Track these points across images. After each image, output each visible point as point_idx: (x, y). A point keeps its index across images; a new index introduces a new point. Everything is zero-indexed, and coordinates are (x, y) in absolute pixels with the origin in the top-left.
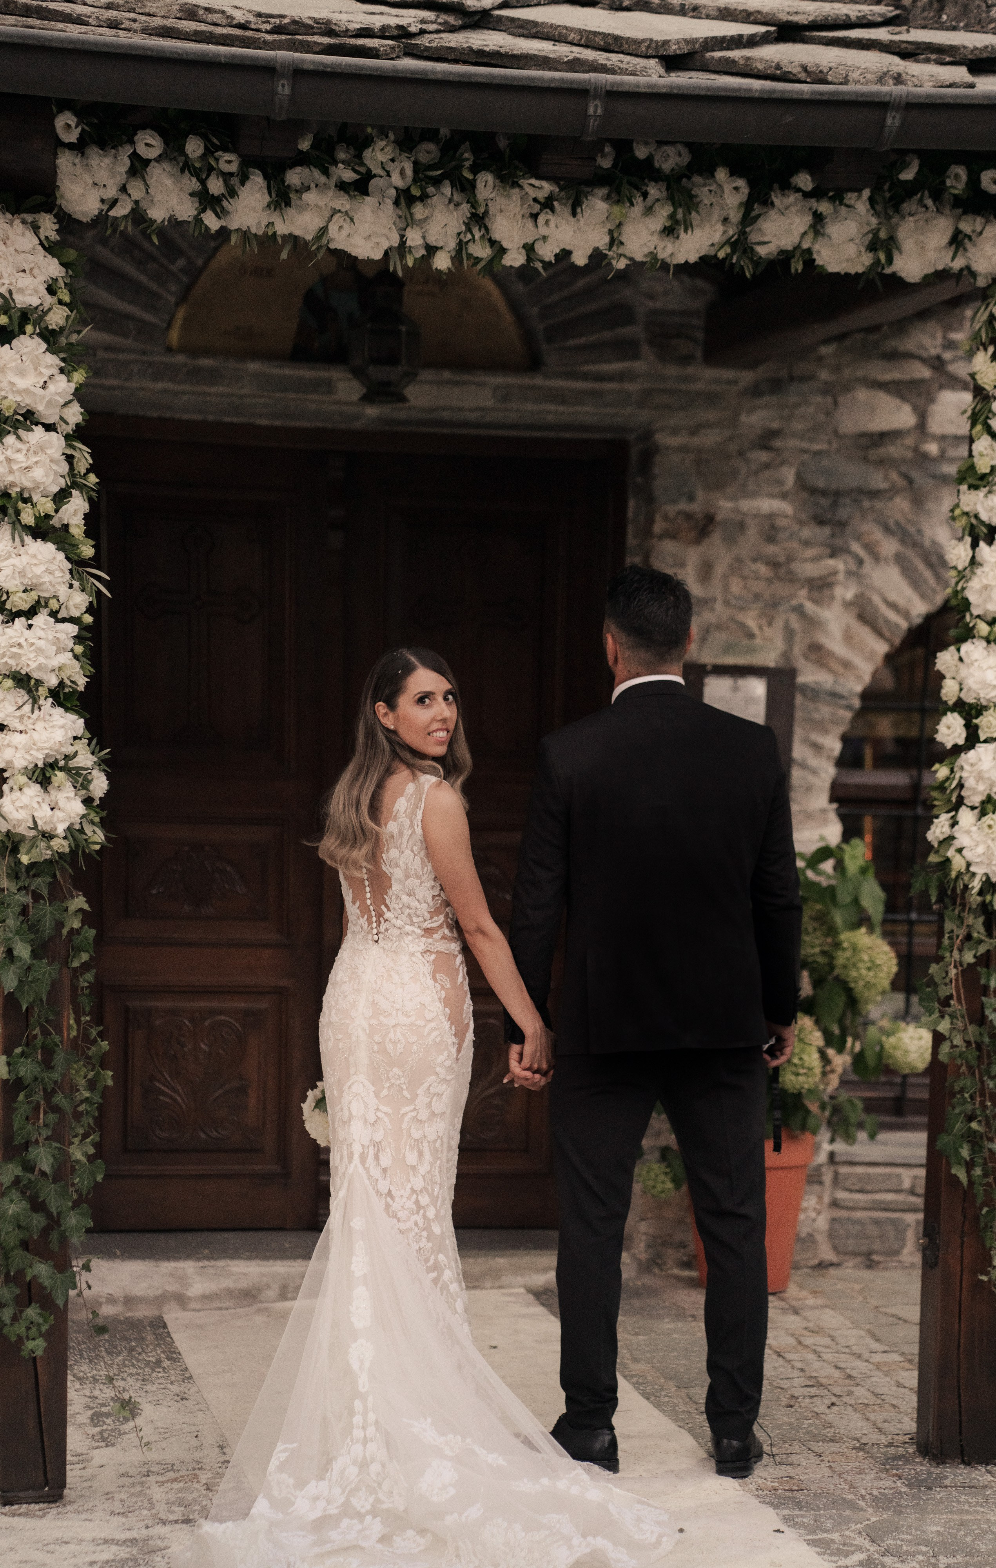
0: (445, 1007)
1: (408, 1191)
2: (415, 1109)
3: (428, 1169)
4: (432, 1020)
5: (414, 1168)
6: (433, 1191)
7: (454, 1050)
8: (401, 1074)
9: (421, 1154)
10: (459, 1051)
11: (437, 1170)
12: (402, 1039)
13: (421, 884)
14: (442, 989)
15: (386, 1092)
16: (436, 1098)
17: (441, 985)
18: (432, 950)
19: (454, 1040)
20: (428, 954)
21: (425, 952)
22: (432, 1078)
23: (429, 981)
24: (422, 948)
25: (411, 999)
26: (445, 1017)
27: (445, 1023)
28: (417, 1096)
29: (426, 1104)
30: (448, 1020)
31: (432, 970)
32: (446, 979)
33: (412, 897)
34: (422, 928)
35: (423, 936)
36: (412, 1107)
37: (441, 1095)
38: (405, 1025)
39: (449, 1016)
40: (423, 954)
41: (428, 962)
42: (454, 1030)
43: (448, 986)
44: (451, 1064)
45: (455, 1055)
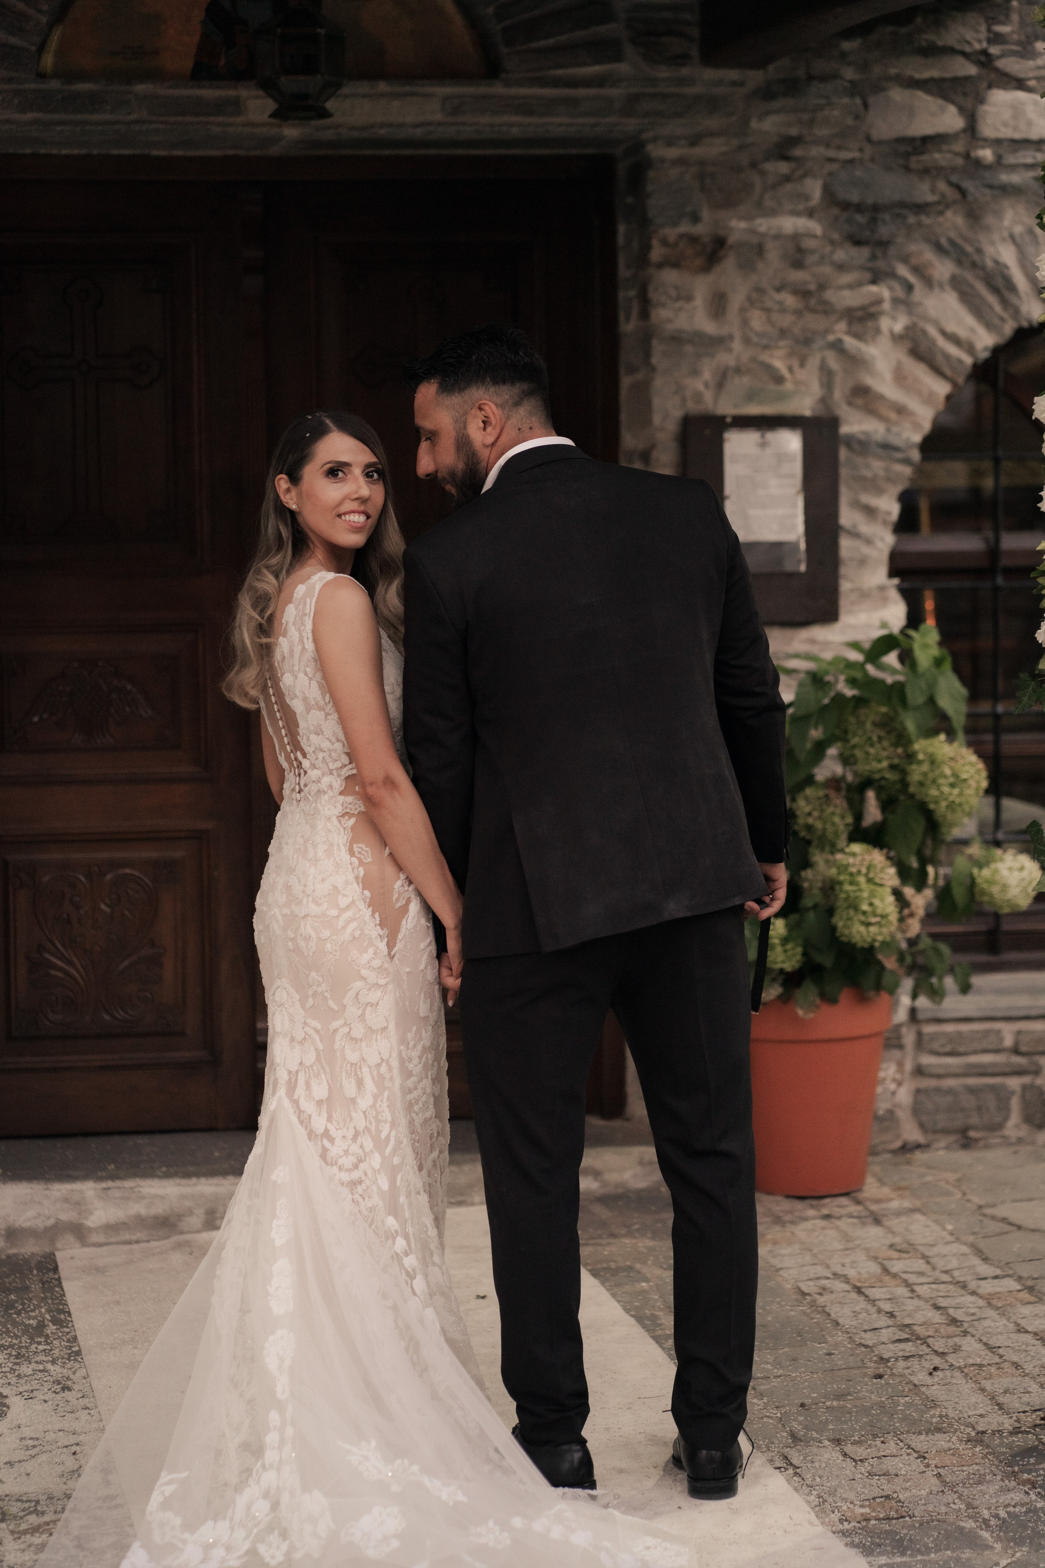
0: (363, 889)
1: (352, 1132)
2: (345, 1024)
3: (370, 1102)
4: (348, 908)
5: (353, 1101)
6: (379, 1132)
7: (382, 946)
8: (320, 979)
9: (360, 1084)
10: (391, 945)
11: (385, 1104)
12: (313, 934)
13: (326, 717)
14: (360, 865)
15: (310, 1002)
16: (369, 1008)
17: (360, 859)
18: (352, 812)
19: (380, 930)
20: (347, 817)
21: (343, 816)
22: (358, 984)
23: (345, 856)
24: (339, 810)
25: (323, 880)
26: (365, 902)
27: (365, 910)
28: (345, 1006)
29: (359, 1017)
30: (369, 906)
31: (349, 839)
32: (367, 851)
33: (320, 736)
34: (343, 778)
35: (341, 793)
36: (343, 1022)
37: (377, 1004)
38: (315, 916)
39: (370, 901)
40: (340, 818)
41: (345, 829)
42: (380, 917)
43: (369, 860)
44: (383, 963)
45: (385, 951)
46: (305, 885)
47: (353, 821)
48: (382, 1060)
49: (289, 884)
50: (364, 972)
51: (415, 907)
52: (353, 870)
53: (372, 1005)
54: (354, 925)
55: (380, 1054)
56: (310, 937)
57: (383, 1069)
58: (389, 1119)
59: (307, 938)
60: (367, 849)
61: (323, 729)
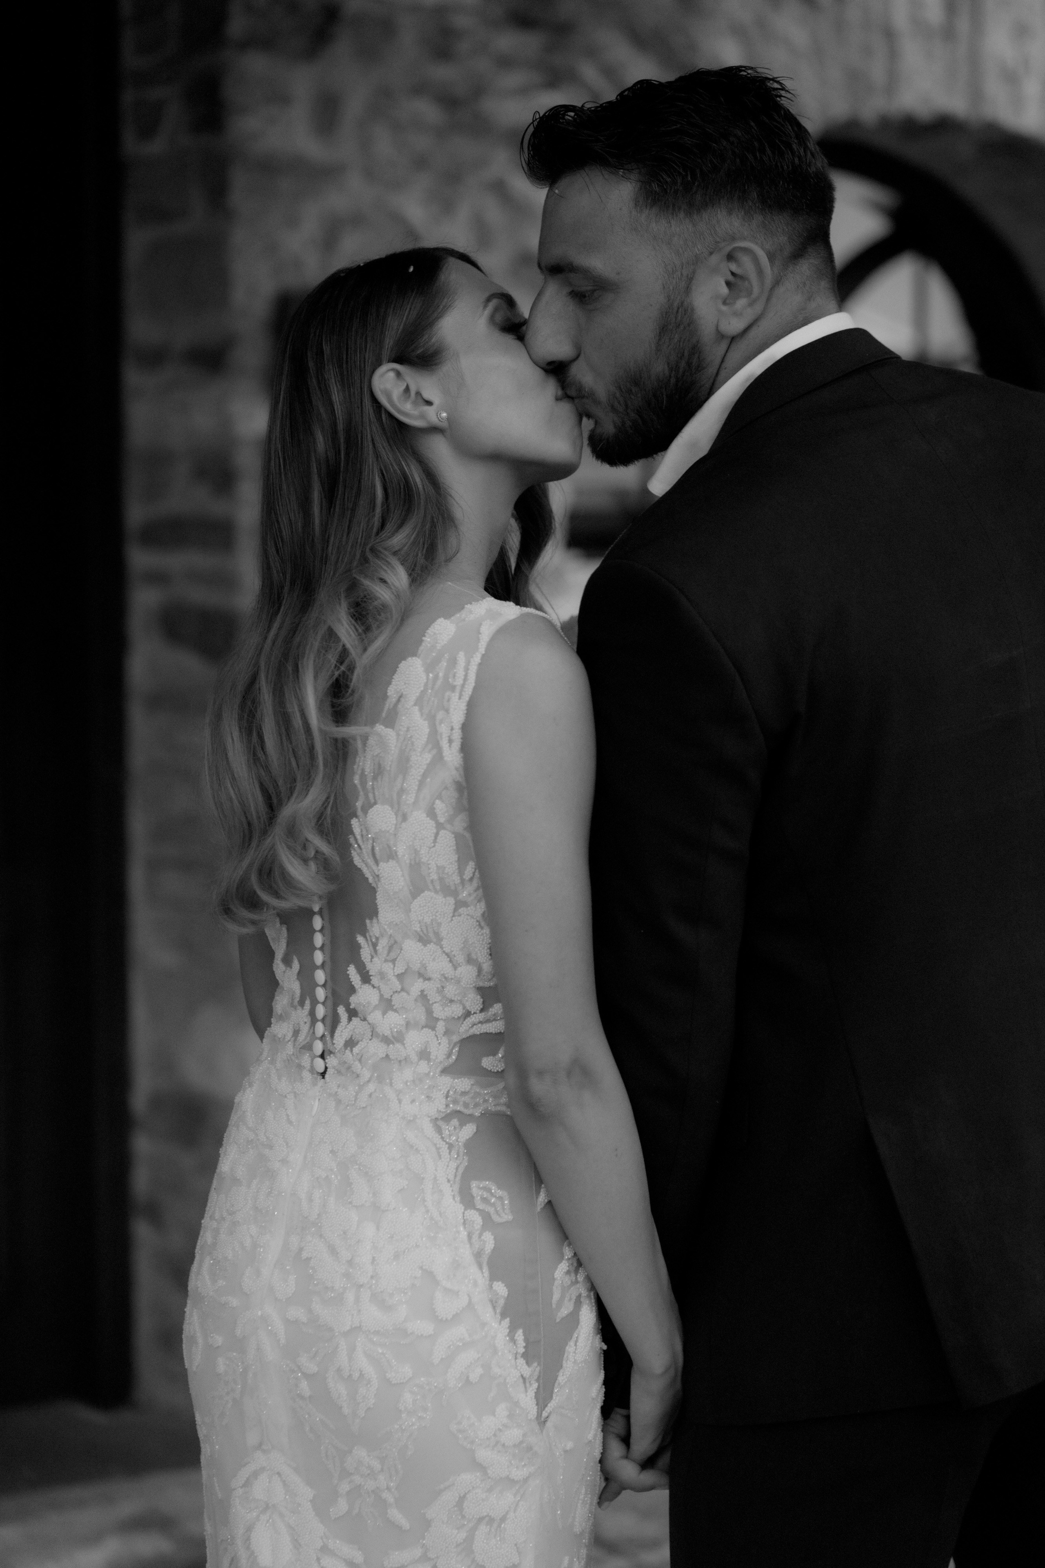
0: (493, 1278)
4: (456, 1318)
7: (527, 1400)
8: (376, 1465)
10: (543, 1397)
12: (370, 1371)
13: (455, 910)
14: (484, 1228)
15: (342, 1506)
16: (483, 1528)
17: (486, 1218)
18: (467, 1112)
19: (525, 1367)
20: (455, 1122)
21: (447, 1118)
22: (467, 1478)
23: (453, 1207)
24: (439, 1105)
25: (396, 1256)
26: (494, 1308)
27: (495, 1325)
28: (427, 1524)
29: (458, 1546)
30: (503, 1315)
31: (461, 1170)
32: (501, 1198)
33: (431, 946)
34: (456, 1038)
35: (445, 1071)
36: (418, 1552)
37: (503, 1519)
38: (377, 1333)
39: (506, 1304)
40: (440, 1123)
41: (451, 1146)
42: (526, 1340)
43: (507, 1217)
44: (524, 1435)
45: (533, 1410)
46: (350, 1263)
47: (469, 1130)
50: (484, 1455)
51: (588, 1317)
52: (470, 1236)
53: (491, 1521)
56: (362, 1375)
59: (356, 1375)
60: (500, 1193)
61: (443, 934)
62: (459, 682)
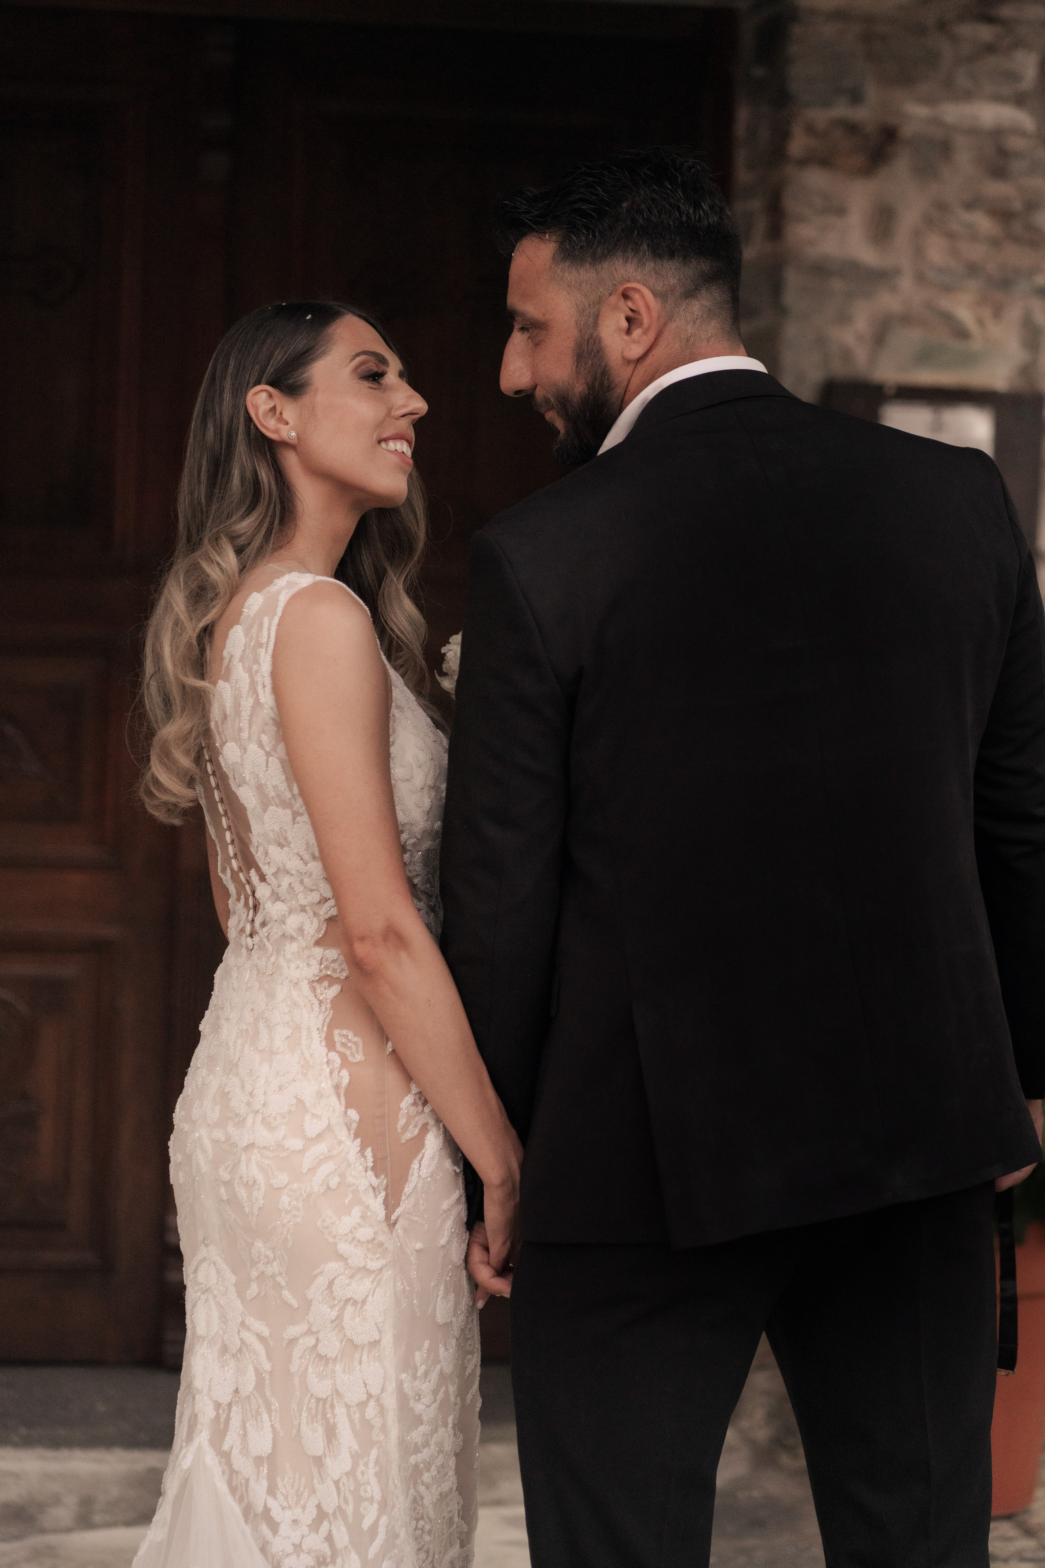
0: (347, 1107)
1: (312, 1513)
2: (309, 1332)
3: (347, 1465)
4: (319, 1137)
5: (319, 1461)
6: (359, 1517)
7: (377, 1205)
8: (270, 1253)
9: (331, 1433)
10: (391, 1204)
11: (372, 1471)
12: (260, 1178)
14: (342, 1066)
15: (254, 1289)
16: (349, 1309)
17: (343, 1057)
18: (335, 976)
19: (373, 1178)
20: (326, 983)
21: (320, 980)
22: (333, 1267)
23: (319, 1049)
24: (314, 970)
25: (280, 1088)
26: (349, 1130)
27: (348, 1143)
28: (309, 1303)
29: (332, 1322)
30: (356, 1136)
31: (328, 1020)
32: (356, 1043)
33: (286, 848)
34: (322, 918)
35: (318, 943)
36: (304, 1327)
37: (364, 1302)
38: (265, 1148)
39: (358, 1127)
40: (315, 984)
41: (321, 1002)
42: (374, 1156)
43: (359, 1057)
44: (376, 1233)
45: (381, 1213)
46: (251, 1093)
47: (335, 989)
48: (370, 1396)
49: (226, 1090)
50: (344, 1247)
51: (433, 1142)
52: (331, 1072)
53: (355, 1303)
54: (328, 1167)
55: (366, 1385)
56: (255, 1181)
57: (371, 1411)
58: (378, 1496)
59: (251, 1183)
60: (356, 1039)
61: (289, 838)
62: (264, 640)
